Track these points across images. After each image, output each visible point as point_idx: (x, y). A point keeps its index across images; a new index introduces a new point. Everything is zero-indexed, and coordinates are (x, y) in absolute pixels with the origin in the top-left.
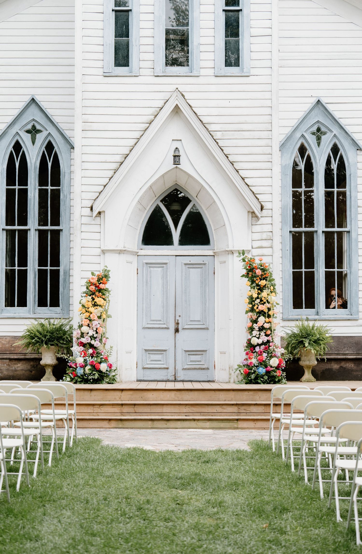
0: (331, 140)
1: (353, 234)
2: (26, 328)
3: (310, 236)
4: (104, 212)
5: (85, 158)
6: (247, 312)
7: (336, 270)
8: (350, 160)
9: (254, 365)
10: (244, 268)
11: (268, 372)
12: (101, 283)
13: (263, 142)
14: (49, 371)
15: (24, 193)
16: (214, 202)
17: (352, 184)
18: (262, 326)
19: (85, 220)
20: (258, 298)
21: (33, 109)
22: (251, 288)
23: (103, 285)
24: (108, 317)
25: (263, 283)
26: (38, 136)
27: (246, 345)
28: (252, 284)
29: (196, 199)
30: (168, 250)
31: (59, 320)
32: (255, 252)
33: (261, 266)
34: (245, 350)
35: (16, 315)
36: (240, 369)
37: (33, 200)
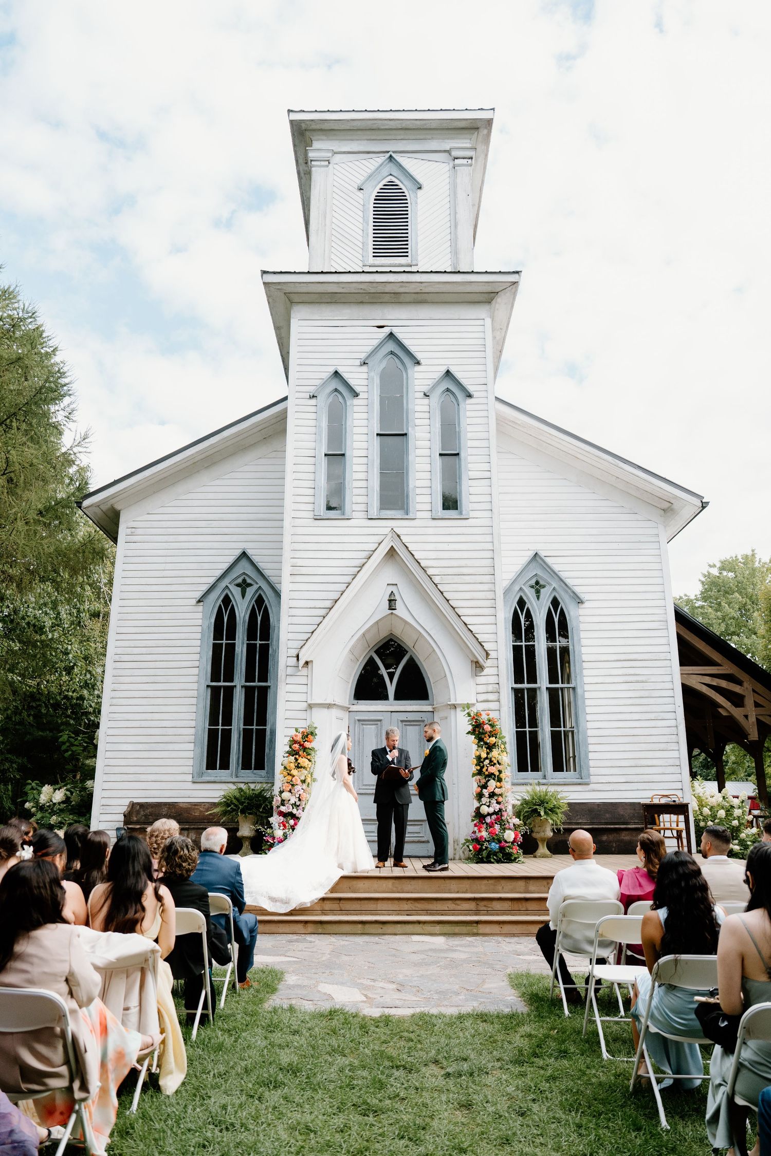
0: (551, 593)
1: (579, 691)
2: (222, 793)
3: (533, 693)
4: (312, 661)
5: (294, 604)
6: (474, 775)
7: (562, 729)
8: (572, 613)
9: (485, 840)
10: (470, 724)
11: (502, 849)
12: (306, 741)
13: (486, 587)
14: (246, 844)
15: (231, 648)
16: (434, 650)
17: (575, 638)
18: (493, 792)
19: (290, 671)
20: (487, 758)
21: (244, 563)
22: (479, 746)
23: (308, 743)
24: (314, 781)
25: (492, 740)
26: (248, 589)
27: (474, 814)
28: (479, 742)
29: (413, 649)
30: (382, 705)
31: (260, 785)
32: (479, 707)
33: (489, 721)
34: (473, 821)
35: (217, 779)
36: (467, 844)
37: (240, 655)
